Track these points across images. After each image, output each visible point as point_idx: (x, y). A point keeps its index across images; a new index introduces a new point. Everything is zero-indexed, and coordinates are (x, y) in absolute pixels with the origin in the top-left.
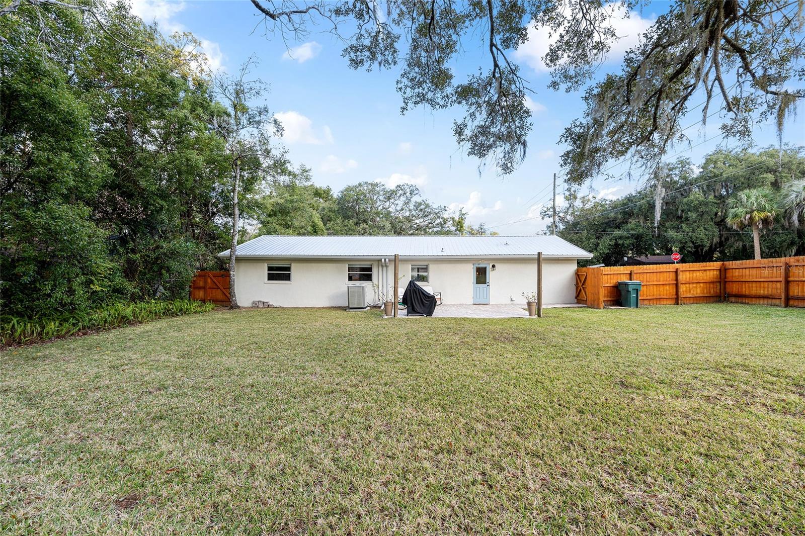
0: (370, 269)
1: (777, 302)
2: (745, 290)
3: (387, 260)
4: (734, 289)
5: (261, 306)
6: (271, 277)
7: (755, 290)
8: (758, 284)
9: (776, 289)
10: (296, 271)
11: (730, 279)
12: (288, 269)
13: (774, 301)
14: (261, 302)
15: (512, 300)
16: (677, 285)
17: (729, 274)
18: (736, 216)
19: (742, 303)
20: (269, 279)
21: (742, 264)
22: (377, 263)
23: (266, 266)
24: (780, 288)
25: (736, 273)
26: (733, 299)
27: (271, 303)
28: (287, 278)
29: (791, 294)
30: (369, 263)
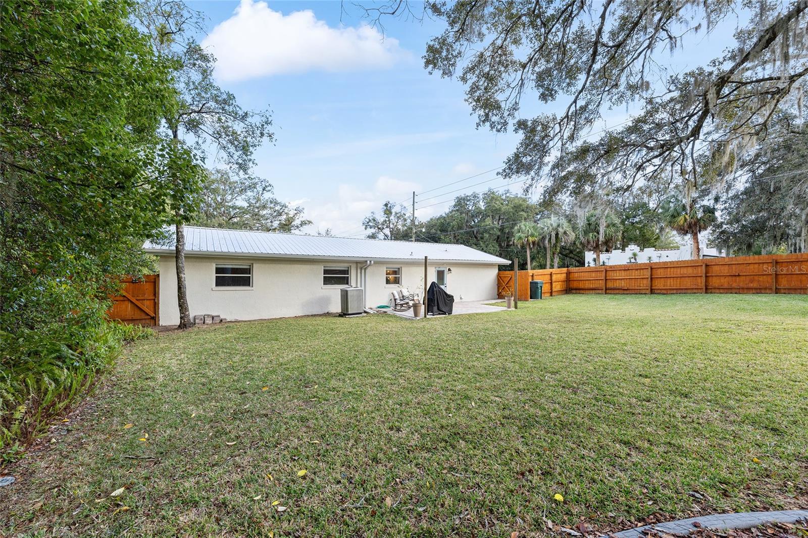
0: (346, 272)
1: (600, 291)
2: (581, 285)
3: (372, 262)
4: (575, 285)
5: (209, 321)
6: (220, 282)
7: (588, 285)
8: (589, 282)
9: (600, 284)
10: (259, 274)
11: (572, 279)
12: (248, 271)
13: (598, 291)
14: (208, 316)
15: (461, 298)
16: (551, 283)
17: (572, 276)
18: (520, 238)
19: (579, 293)
20: (217, 285)
21: (579, 269)
22: (355, 265)
23: (213, 267)
24: (602, 283)
25: (576, 275)
26: (574, 291)
27: (222, 317)
28: (246, 282)
29: (608, 287)
30: (346, 265)
